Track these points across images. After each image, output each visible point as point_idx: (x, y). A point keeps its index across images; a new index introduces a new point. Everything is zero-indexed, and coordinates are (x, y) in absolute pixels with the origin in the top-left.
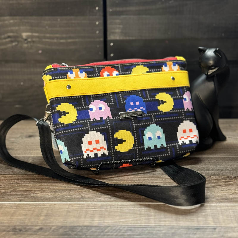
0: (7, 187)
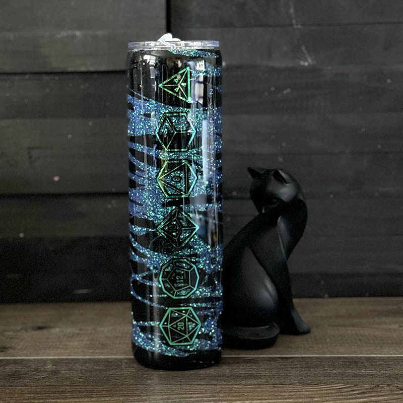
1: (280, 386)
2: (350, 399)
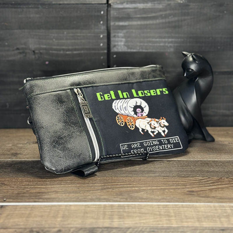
0: (19, 188)
1: (167, 178)
2: (207, 186)
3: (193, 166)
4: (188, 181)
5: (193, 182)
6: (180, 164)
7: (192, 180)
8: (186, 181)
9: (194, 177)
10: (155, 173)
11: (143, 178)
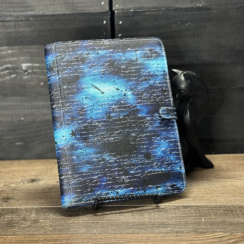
1: (181, 234)
3: (214, 214)
4: (205, 239)
5: (211, 240)
6: (198, 212)
7: (211, 237)
8: (203, 240)
9: (213, 233)
10: (166, 227)
11: (152, 235)
